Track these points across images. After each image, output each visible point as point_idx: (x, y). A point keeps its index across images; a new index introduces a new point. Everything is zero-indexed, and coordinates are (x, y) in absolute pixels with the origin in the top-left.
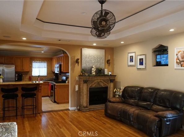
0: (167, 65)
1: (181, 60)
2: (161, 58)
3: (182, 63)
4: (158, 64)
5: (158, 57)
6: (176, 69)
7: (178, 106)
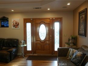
0: (8, 27)
1: (15, 25)
2: (4, 23)
3: (15, 26)
4: (3, 26)
5: (3, 22)
6: (13, 29)
7: (15, 45)
